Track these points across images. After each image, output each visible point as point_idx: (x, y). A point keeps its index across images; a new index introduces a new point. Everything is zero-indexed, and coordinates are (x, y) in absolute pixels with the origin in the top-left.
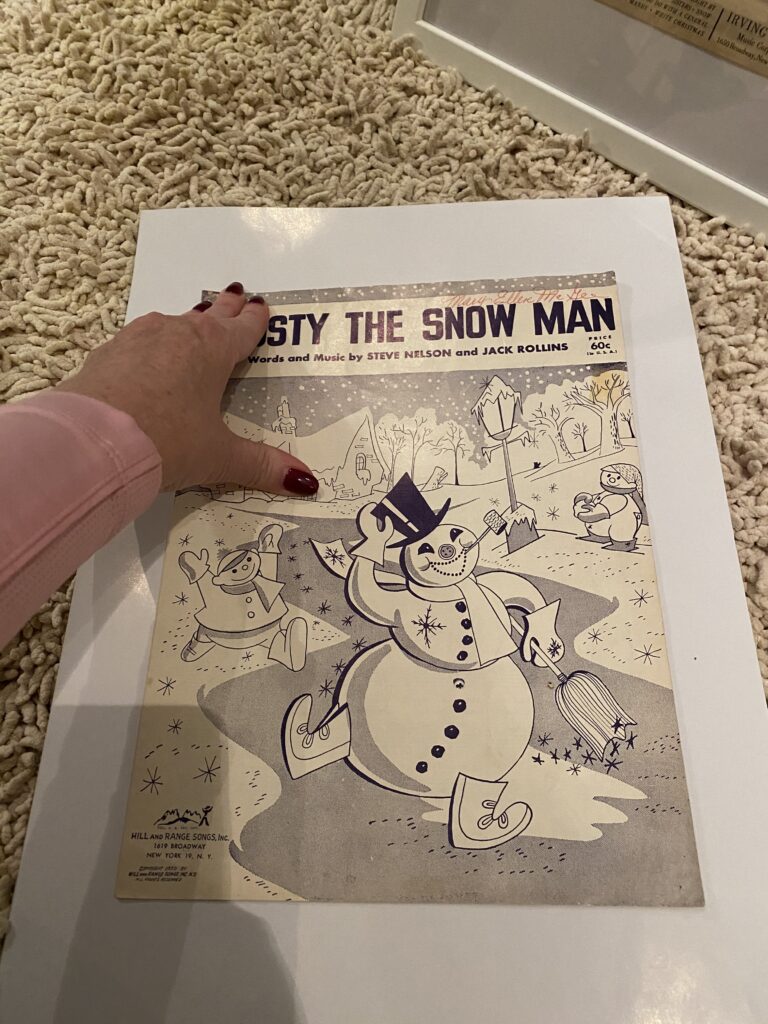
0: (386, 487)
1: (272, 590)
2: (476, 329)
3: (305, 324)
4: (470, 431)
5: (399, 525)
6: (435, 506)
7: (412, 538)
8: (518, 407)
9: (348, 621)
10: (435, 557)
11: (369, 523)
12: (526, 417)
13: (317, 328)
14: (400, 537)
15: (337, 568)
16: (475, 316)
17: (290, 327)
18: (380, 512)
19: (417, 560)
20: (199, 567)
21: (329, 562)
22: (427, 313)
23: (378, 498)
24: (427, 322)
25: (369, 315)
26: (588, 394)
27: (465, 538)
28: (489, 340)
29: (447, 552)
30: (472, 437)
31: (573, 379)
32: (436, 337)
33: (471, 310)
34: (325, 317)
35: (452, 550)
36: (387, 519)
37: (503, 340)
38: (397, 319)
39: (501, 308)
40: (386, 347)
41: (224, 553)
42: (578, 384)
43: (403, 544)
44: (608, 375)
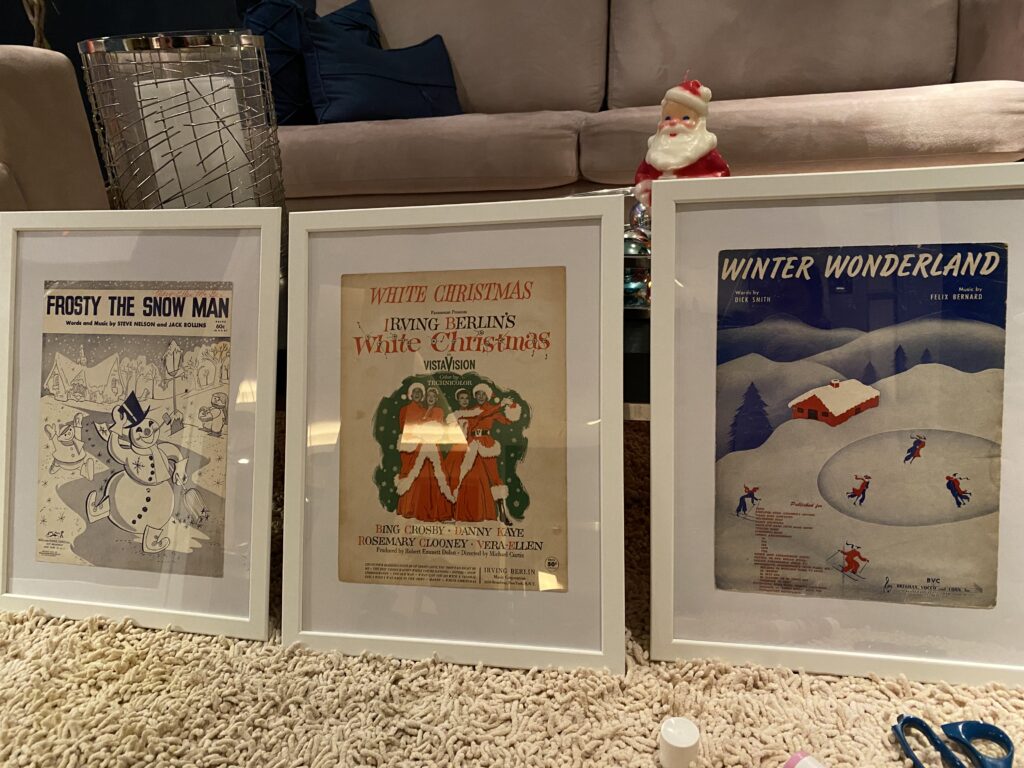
0: (124, 398)
1: (80, 445)
2: (167, 312)
3: (90, 301)
4: (160, 369)
5: (129, 418)
6: (144, 409)
7: (134, 424)
8: (182, 357)
9: (108, 461)
10: (142, 434)
11: (117, 415)
12: (185, 364)
13: (96, 305)
14: (129, 423)
15: (104, 436)
16: (167, 302)
17: (84, 303)
18: (122, 410)
19: (136, 435)
20: (52, 431)
21: (101, 433)
22: (146, 299)
23: (121, 403)
24: (145, 305)
25: (119, 298)
26: (212, 354)
27: (155, 426)
28: (172, 319)
29: (147, 432)
30: (161, 374)
31: (206, 345)
32: (149, 315)
33: (166, 299)
34: (99, 298)
35: (149, 431)
36: (125, 415)
37: (178, 319)
38: (132, 302)
39: (179, 299)
40: (127, 319)
41: (61, 426)
42: (209, 348)
43: (130, 427)
44: (221, 344)
